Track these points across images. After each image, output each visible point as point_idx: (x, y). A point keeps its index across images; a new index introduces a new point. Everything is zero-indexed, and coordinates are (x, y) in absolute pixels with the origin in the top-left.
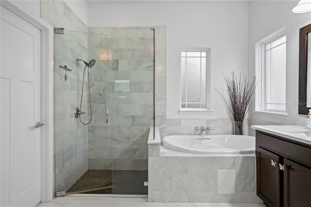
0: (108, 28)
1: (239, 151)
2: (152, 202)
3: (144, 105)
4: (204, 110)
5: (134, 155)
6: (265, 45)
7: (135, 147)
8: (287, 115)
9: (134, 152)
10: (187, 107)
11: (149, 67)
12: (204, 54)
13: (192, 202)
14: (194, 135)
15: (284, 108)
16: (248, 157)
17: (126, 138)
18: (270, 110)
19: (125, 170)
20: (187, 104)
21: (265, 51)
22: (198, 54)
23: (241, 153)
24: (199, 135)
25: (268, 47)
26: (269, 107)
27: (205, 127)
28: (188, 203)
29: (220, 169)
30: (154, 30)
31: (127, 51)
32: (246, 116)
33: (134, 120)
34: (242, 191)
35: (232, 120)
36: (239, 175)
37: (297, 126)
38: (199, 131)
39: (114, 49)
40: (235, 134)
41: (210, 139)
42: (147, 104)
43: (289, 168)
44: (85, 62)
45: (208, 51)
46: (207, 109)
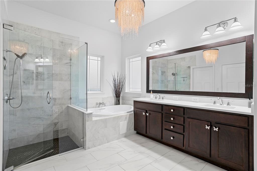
0: (32, 27)
1: (126, 112)
2: (88, 149)
3: (63, 90)
4: (100, 92)
5: (55, 127)
6: (130, 59)
7: (56, 121)
8: (141, 93)
9: (55, 125)
10: (90, 91)
11: (67, 63)
12: (99, 59)
13: (109, 142)
14: (96, 107)
15: (140, 90)
16: (131, 114)
17: (49, 115)
18: (132, 91)
19: (48, 141)
20: (90, 89)
21: (130, 62)
22: (96, 58)
23: (128, 112)
24: (98, 107)
25: (131, 60)
26: (131, 90)
27: (101, 102)
28: (107, 143)
29: (121, 122)
30: (87, 44)
31: (50, 49)
32: (121, 95)
33: (55, 101)
34: (129, 130)
35: (114, 98)
36: (128, 123)
37: (146, 98)
38: (98, 105)
39: (38, 46)
40: (117, 105)
41: (105, 109)
42: (65, 89)
43: (150, 114)
44: (16, 54)
45: (102, 57)
46: (101, 92)
